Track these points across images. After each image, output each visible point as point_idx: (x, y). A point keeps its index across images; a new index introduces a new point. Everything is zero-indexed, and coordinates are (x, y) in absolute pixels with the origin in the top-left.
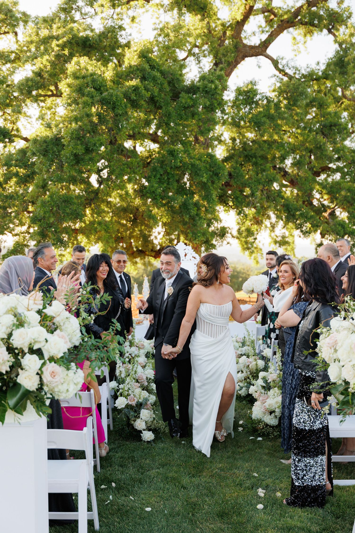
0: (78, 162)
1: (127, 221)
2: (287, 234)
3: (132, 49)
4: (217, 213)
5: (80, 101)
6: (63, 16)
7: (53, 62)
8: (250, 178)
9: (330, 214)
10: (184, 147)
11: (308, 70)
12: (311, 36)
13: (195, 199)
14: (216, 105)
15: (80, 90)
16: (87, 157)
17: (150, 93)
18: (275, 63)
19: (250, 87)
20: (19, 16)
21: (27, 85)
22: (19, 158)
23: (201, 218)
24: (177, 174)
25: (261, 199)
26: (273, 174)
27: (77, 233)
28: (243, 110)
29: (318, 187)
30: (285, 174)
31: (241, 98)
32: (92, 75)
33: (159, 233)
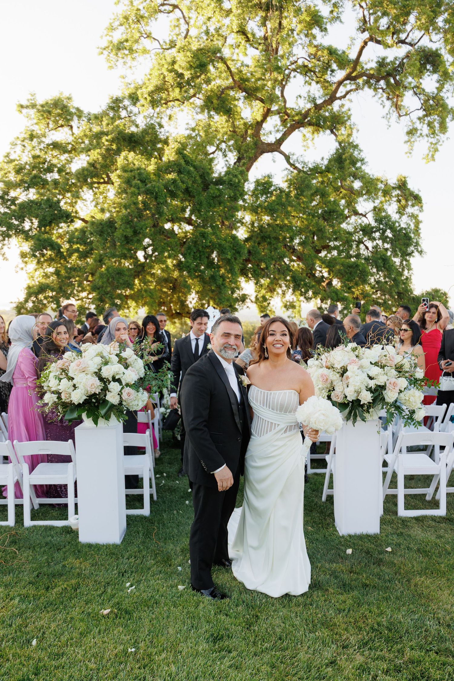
0: (128, 243)
1: (168, 289)
2: (295, 299)
3: (170, 147)
4: (239, 283)
5: (129, 191)
6: (111, 114)
7: (104, 155)
8: (265, 255)
9: (328, 284)
10: (212, 230)
11: (314, 165)
12: (318, 133)
13: (221, 272)
14: (238, 195)
15: (128, 182)
16: (135, 239)
17: (185, 185)
18: (287, 158)
19: (266, 179)
20: (73, 111)
21: (83, 174)
22: (80, 236)
23: (225, 287)
24: (207, 252)
25: (274, 272)
26: (283, 252)
27: (127, 299)
28: (261, 199)
29: (318, 262)
30: (293, 251)
31: (259, 188)
32: (138, 169)
33: (193, 299)
